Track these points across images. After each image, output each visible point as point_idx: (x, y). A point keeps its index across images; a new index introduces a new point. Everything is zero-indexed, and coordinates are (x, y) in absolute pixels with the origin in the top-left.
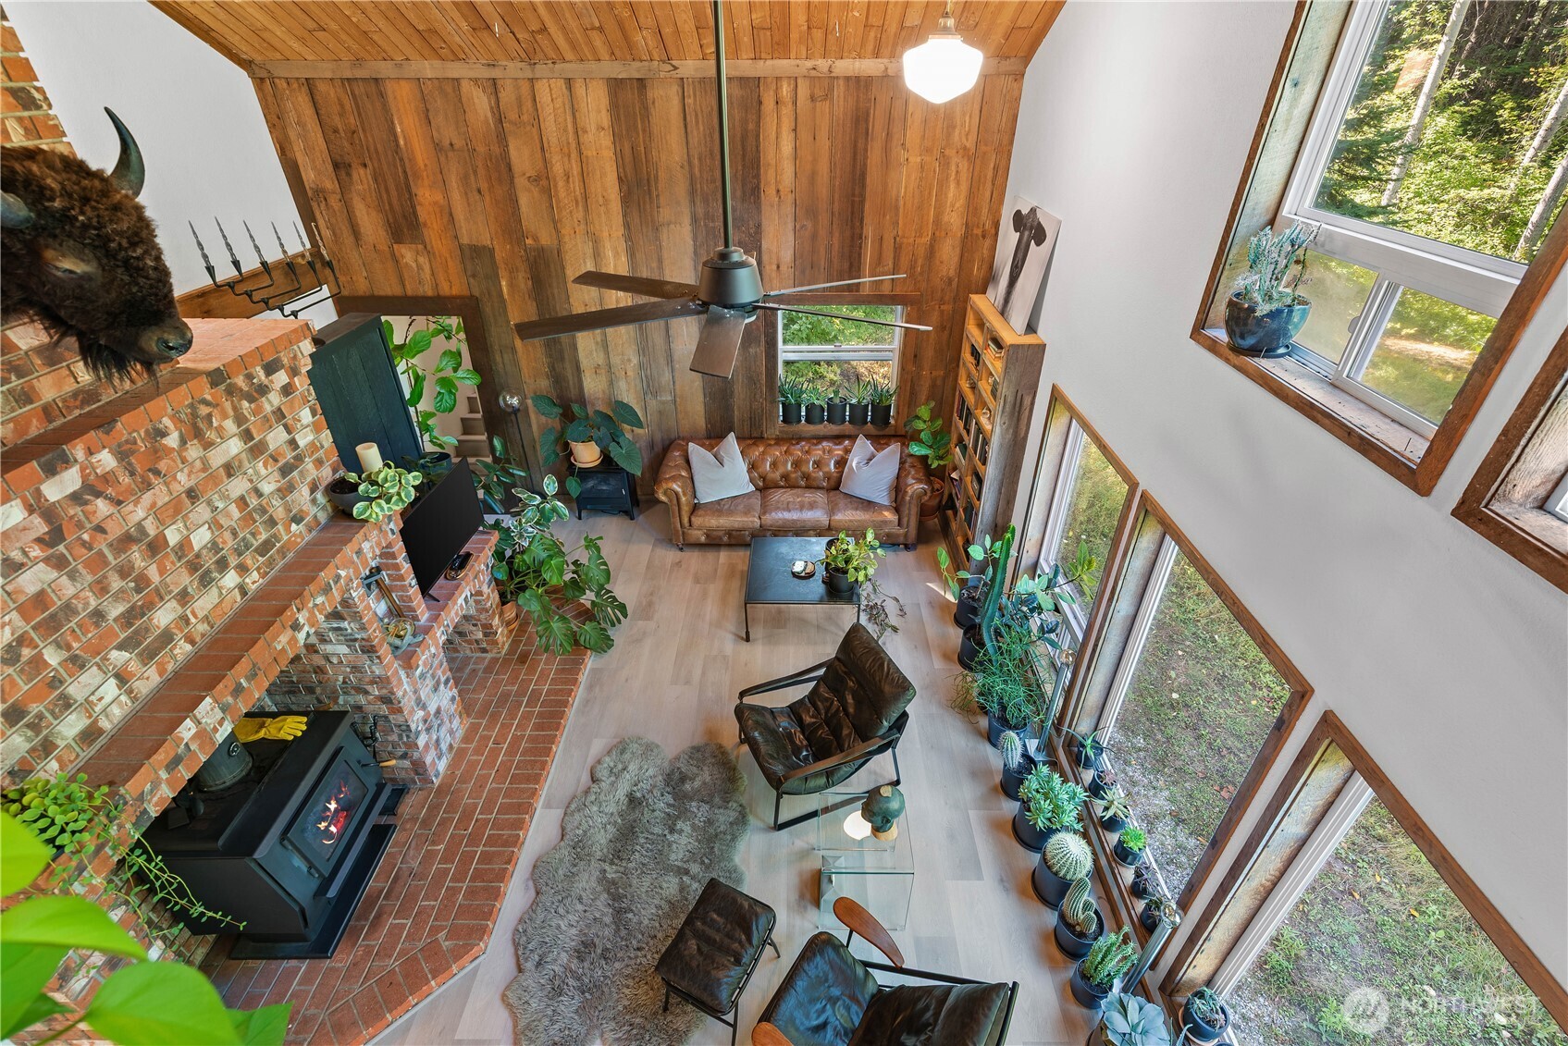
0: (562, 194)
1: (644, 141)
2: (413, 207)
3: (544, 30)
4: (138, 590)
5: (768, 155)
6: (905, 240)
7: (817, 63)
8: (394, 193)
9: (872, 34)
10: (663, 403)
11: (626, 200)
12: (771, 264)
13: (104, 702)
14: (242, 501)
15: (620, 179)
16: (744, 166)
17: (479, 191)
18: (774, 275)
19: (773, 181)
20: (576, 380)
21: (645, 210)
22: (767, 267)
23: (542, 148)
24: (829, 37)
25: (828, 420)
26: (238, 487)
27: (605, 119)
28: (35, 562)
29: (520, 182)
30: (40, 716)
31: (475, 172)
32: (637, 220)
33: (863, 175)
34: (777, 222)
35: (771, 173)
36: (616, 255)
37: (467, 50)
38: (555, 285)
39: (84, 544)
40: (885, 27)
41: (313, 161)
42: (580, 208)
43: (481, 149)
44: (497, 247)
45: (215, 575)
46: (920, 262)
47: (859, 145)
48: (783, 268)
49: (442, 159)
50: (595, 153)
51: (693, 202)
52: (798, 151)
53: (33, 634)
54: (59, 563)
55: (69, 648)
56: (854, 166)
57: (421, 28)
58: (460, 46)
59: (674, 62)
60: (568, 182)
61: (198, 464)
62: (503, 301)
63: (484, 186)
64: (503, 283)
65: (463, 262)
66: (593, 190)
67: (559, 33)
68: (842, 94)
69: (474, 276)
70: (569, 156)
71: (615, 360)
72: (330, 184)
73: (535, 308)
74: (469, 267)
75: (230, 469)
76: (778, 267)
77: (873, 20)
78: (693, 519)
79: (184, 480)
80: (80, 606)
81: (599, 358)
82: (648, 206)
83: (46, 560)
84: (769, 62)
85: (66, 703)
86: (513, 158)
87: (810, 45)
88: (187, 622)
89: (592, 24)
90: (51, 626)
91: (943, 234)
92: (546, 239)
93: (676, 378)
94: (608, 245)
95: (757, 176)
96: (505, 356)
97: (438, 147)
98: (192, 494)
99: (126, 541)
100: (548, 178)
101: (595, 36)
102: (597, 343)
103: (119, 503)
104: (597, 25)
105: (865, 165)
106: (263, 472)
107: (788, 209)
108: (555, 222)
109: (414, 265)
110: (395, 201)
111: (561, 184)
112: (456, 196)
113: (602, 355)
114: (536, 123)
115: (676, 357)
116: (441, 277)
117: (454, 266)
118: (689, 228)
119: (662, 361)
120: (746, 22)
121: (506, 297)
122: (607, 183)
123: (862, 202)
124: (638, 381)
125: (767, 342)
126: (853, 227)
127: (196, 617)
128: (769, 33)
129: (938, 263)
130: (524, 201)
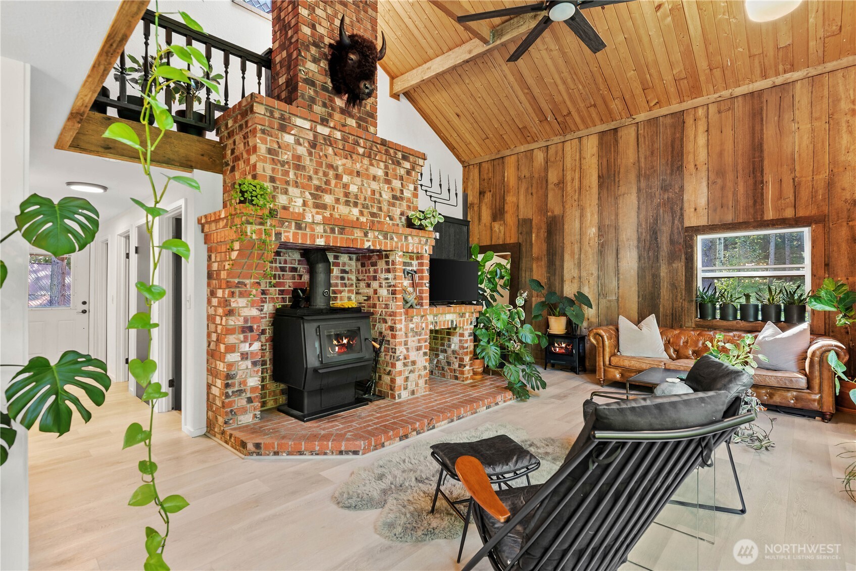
0: (569, 188)
1: (614, 156)
2: (504, 205)
3: (569, 113)
4: (326, 183)
5: (689, 146)
6: (804, 179)
7: (722, 93)
8: (498, 201)
9: (757, 61)
10: (610, 301)
11: (600, 186)
12: (689, 208)
13: (295, 204)
14: (373, 192)
15: (599, 177)
16: (672, 157)
17: (532, 194)
18: (692, 215)
19: (692, 160)
20: (560, 286)
21: (611, 189)
22: (687, 211)
23: (563, 170)
24: (726, 72)
25: (741, 319)
26: (374, 185)
27: (595, 150)
28: (305, 147)
29: (550, 186)
30: (278, 188)
31: (532, 186)
32: (606, 195)
33: (761, 145)
34: (695, 183)
35: (691, 157)
36: (592, 215)
37: (538, 135)
38: (558, 234)
39: (319, 155)
40: (765, 53)
41: (473, 193)
42: (577, 194)
43: (536, 176)
44: (534, 218)
45: (351, 204)
46: (820, 192)
47: (756, 128)
48: (699, 210)
49: (520, 183)
50: (588, 167)
51: (639, 181)
52: (710, 141)
53: (291, 164)
54: (310, 154)
55: (297, 178)
56: (753, 140)
57: (520, 127)
58: (535, 133)
59: (633, 117)
60: (573, 182)
61: (365, 166)
62: (531, 244)
63: (534, 191)
64: (534, 235)
65: (518, 227)
66: (584, 184)
67: (576, 113)
68: (741, 105)
69: (521, 233)
70: (575, 171)
71: (584, 274)
72: (476, 201)
73: (546, 247)
74: (520, 229)
75: (374, 178)
76: (695, 210)
77: (755, 51)
78: (612, 358)
79: (358, 166)
80: (307, 170)
81: (575, 273)
82: (613, 187)
83: (308, 150)
84: (690, 102)
85: (286, 192)
86: (549, 177)
87: (715, 83)
88: (334, 209)
89: (590, 103)
90: (298, 167)
91: (841, 169)
92: (557, 211)
93: (620, 285)
94: (588, 210)
95: (682, 160)
96: (527, 273)
97: (519, 178)
98: (358, 174)
99: (330, 166)
100: (563, 183)
101: (592, 109)
102: (575, 264)
103: (336, 155)
104: (593, 103)
105: (762, 138)
106: (386, 190)
107: (703, 174)
108: (563, 202)
109: (498, 231)
110: (497, 204)
111: (569, 184)
112: (522, 197)
113: (576, 271)
114: (562, 160)
115: (621, 271)
116: (508, 235)
117: (514, 230)
118: (636, 195)
119: (612, 274)
120: (670, 78)
121: (533, 242)
122: (592, 179)
123: (762, 161)
124: (596, 287)
125: (686, 259)
126: (755, 177)
127: (337, 210)
128: (686, 82)
129: (840, 191)
130: (550, 195)
